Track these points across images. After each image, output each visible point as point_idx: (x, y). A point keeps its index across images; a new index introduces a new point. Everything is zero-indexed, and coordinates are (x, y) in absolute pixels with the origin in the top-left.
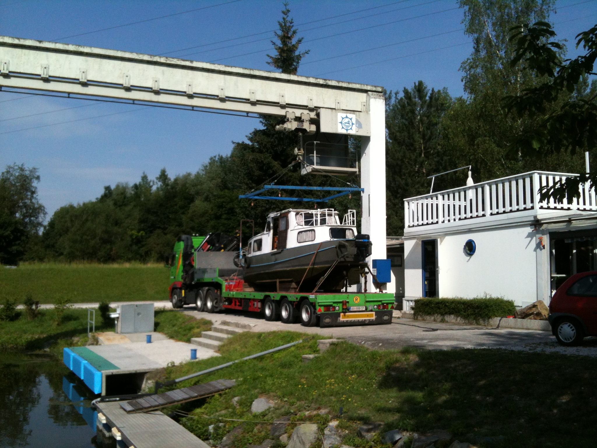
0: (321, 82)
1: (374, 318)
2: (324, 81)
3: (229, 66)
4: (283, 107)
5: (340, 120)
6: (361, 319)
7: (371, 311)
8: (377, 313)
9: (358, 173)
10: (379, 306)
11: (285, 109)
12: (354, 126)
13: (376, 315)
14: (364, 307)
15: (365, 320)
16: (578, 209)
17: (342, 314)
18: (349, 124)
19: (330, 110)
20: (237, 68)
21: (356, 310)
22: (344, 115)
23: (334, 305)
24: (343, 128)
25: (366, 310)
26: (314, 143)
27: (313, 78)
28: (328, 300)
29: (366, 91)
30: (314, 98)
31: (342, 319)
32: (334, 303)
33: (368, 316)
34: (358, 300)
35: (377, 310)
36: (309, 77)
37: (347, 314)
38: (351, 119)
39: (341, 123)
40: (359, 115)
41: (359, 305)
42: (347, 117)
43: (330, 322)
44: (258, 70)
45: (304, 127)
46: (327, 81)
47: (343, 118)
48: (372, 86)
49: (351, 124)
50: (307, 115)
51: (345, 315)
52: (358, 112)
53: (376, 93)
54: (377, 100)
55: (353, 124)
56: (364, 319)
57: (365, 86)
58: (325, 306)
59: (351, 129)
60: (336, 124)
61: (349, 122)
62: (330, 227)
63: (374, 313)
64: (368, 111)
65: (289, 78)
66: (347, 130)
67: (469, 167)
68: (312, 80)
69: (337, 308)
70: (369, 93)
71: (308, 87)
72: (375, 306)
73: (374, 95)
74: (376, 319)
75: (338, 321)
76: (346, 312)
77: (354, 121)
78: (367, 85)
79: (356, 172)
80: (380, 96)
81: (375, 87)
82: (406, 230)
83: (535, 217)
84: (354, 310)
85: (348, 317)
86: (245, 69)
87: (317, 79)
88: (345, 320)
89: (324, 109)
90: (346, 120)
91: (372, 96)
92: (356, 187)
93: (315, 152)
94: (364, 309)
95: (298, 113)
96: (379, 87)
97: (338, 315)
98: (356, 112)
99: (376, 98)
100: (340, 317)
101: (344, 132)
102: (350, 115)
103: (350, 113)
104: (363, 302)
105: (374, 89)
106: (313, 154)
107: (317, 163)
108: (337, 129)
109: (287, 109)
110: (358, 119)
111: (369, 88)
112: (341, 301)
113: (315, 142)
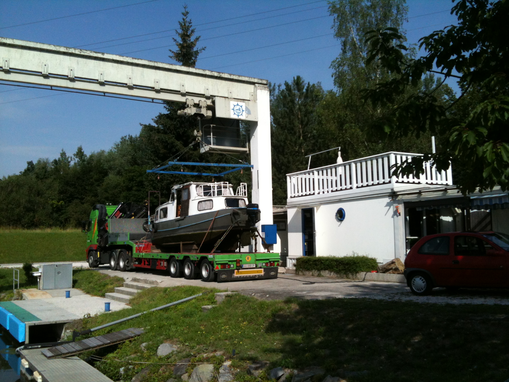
0: (216, 74)
1: (263, 274)
2: (218, 74)
3: (136, 59)
4: (183, 95)
5: (232, 107)
6: (251, 275)
7: (261, 268)
8: (265, 270)
9: (248, 152)
10: (267, 264)
11: (185, 96)
12: (244, 112)
13: (264, 271)
14: (255, 265)
15: (255, 276)
16: (427, 183)
17: (236, 271)
18: (240, 110)
19: (223, 98)
20: (143, 60)
21: (248, 267)
22: (236, 103)
23: (230, 263)
24: (235, 114)
25: (256, 267)
26: (210, 126)
27: (209, 71)
28: (224, 259)
29: (253, 83)
30: (210, 87)
31: (236, 275)
32: (229, 261)
33: (258, 272)
34: (250, 259)
35: (266, 267)
36: (205, 70)
37: (240, 270)
38: (241, 107)
39: (233, 109)
40: (248, 103)
41: (250, 263)
42: (238, 105)
43: (226, 278)
44: (161, 63)
45: (202, 113)
46: (221, 74)
47: (235, 106)
48: (259, 79)
49: (241, 111)
50: (204, 102)
51: (238, 272)
52: (247, 101)
53: (261, 85)
54: (263, 91)
55: (243, 111)
56: (254, 274)
57: (253, 79)
58: (221, 264)
59: (242, 115)
60: (229, 110)
61: (239, 109)
62: (225, 198)
63: (263, 269)
64: (255, 100)
65: (188, 70)
66: (238, 116)
67: (339, 148)
68: (208, 73)
69: (232, 266)
70: (256, 85)
71: (204, 78)
72: (264, 264)
73: (261, 86)
74: (264, 274)
75: (233, 277)
76: (239, 269)
77: (244, 108)
78: (254, 78)
79: (247, 151)
80: (265, 88)
81: (261, 80)
82: (289, 200)
83: (392, 189)
84: (246, 267)
85: (241, 273)
86: (150, 61)
87: (212, 71)
88: (239, 275)
89: (218, 97)
90: (238, 107)
91: (259, 88)
92: (247, 164)
93: (212, 134)
94: (254, 266)
95: (197, 100)
96: (264, 80)
97: (233, 271)
98: (245, 101)
99: (262, 89)
100: (234, 273)
101: (235, 117)
102: (241, 103)
103: (241, 102)
104: (253, 260)
105: (260, 82)
106: (211, 135)
107: (213, 143)
108: (230, 115)
109: (187, 97)
110: (247, 106)
111: (256, 81)
112: (235, 259)
113: (212, 125)
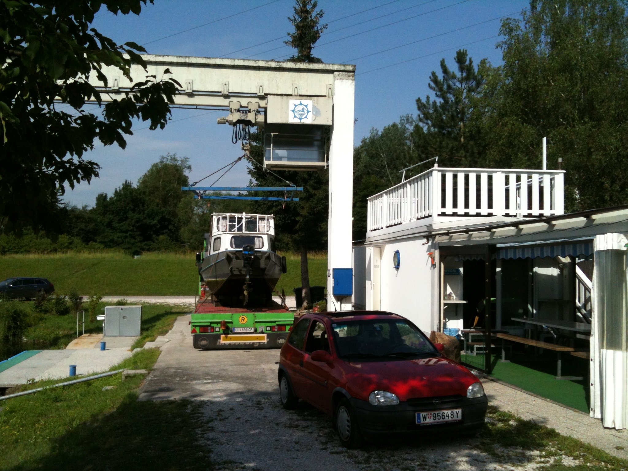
0: (273, 65)
1: (265, 341)
2: (276, 63)
3: (160, 56)
4: (226, 96)
5: (292, 107)
6: (248, 342)
7: (262, 332)
8: (269, 336)
9: (326, 168)
10: (273, 328)
11: (229, 98)
12: (310, 114)
13: (267, 338)
14: (253, 328)
15: (254, 343)
17: (223, 336)
18: (303, 111)
19: (279, 97)
20: (170, 57)
21: (241, 331)
22: (297, 102)
23: (213, 325)
24: (295, 117)
25: (256, 331)
26: (271, 135)
27: (264, 61)
28: (205, 319)
29: (331, 72)
30: (266, 84)
31: (222, 341)
32: (212, 323)
33: (257, 338)
34: (245, 320)
35: (270, 332)
36: (258, 61)
37: (229, 336)
38: (306, 106)
39: (293, 111)
40: (317, 101)
41: (245, 326)
42: (301, 104)
43: (206, 345)
44: (195, 57)
45: (248, 119)
46: (281, 64)
47: (296, 106)
48: (340, 65)
49: (306, 112)
50: (254, 103)
51: (226, 337)
52: (315, 98)
53: (344, 73)
54: (344, 81)
55: (308, 112)
56: (252, 342)
57: (331, 65)
58: (200, 326)
59: (306, 117)
60: (287, 113)
61: (303, 109)
63: (265, 335)
64: (331, 96)
65: (232, 64)
66: (301, 119)
67: (436, 159)
68: (262, 64)
69: (217, 329)
70: (335, 73)
71: (258, 72)
72: (268, 329)
73: (342, 75)
74: (268, 342)
75: (218, 344)
76: (229, 334)
77: (310, 108)
78: (333, 64)
79: (324, 166)
80: (349, 76)
81: (344, 65)
82: (369, 234)
83: (430, 226)
84: (240, 331)
85: (231, 339)
86: (180, 57)
87: (268, 61)
88: (227, 342)
89: (272, 96)
90: (301, 108)
91: (338, 77)
92: (294, 187)
93: (272, 145)
94: (252, 331)
95: (244, 102)
96: (349, 65)
97: (218, 337)
98: (313, 98)
99: (342, 79)
100: (220, 339)
101: (296, 121)
102: (305, 102)
103: (306, 100)
104: (251, 322)
105: (342, 68)
106: (270, 147)
107: (273, 158)
108: (288, 118)
109: (232, 99)
110: (316, 105)
111: (336, 67)
112: (220, 321)
113: (272, 134)
